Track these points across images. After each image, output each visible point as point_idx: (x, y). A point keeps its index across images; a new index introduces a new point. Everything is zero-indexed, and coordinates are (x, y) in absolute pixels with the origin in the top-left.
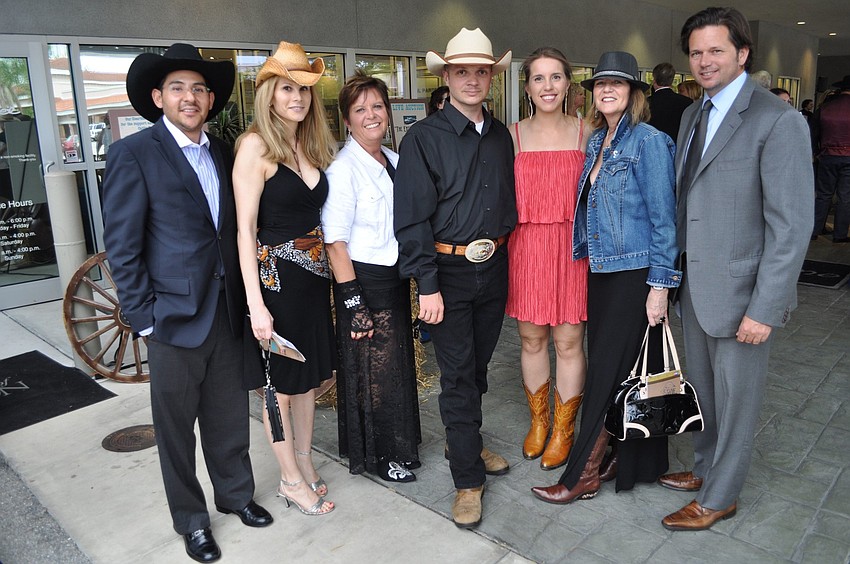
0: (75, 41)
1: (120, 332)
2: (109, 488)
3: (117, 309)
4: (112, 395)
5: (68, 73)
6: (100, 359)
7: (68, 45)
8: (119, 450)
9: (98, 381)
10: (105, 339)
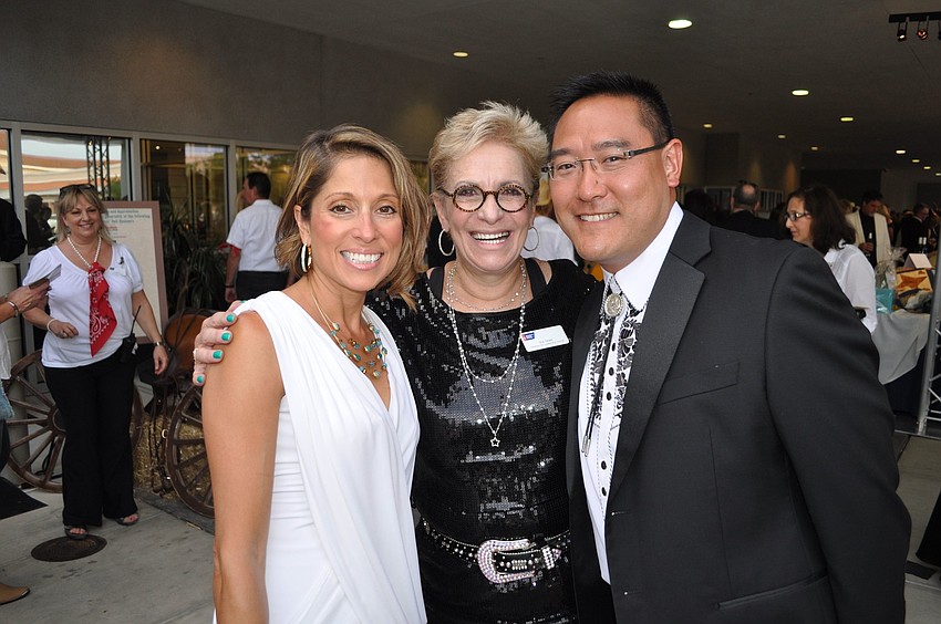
0: (16, 126)
1: (51, 439)
2: (40, 597)
3: (52, 411)
4: (43, 505)
5: (5, 153)
6: (28, 467)
7: (9, 130)
8: (51, 560)
9: (25, 491)
10: (35, 445)
